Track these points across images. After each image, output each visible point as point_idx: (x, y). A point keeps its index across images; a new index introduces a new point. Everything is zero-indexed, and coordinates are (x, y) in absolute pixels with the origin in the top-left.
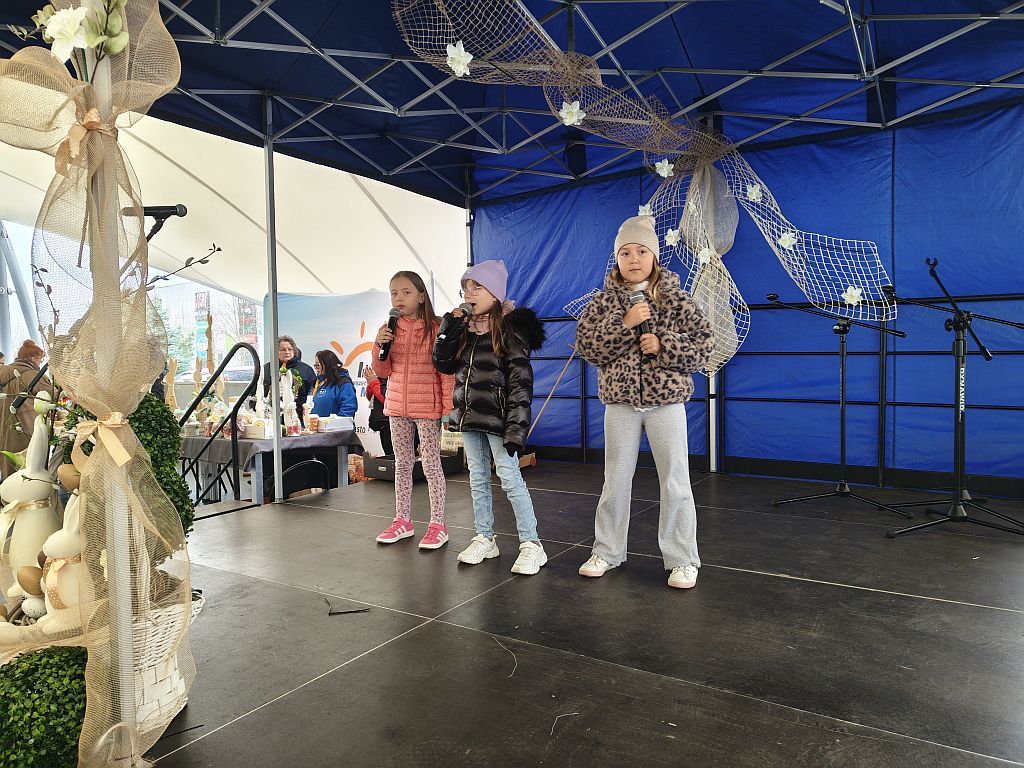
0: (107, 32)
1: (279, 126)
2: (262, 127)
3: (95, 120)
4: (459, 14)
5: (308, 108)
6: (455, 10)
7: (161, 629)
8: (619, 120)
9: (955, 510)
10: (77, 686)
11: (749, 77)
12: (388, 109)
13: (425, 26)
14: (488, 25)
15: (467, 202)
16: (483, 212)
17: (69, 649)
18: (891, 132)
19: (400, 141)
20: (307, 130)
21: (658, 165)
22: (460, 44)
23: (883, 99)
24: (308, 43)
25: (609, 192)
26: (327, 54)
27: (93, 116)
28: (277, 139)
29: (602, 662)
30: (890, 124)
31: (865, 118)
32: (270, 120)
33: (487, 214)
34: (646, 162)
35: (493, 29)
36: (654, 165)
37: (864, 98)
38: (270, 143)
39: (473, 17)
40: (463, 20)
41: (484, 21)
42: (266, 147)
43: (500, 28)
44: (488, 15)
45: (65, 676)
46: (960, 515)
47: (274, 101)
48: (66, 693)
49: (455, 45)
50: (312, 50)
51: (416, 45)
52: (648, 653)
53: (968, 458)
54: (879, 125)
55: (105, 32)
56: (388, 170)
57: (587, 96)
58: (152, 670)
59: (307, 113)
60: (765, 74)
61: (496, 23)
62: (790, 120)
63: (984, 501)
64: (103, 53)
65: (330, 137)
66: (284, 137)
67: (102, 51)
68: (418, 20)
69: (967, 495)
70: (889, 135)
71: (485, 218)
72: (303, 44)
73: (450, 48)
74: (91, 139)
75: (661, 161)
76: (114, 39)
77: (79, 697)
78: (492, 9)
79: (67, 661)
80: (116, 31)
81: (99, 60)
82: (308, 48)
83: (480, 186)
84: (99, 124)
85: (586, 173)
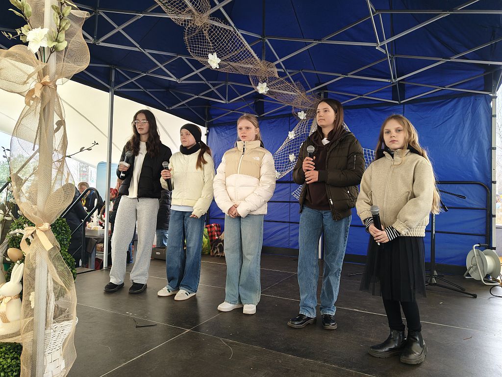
0: (57, 40)
1: (117, 82)
2: (109, 83)
3: (48, 81)
4: (216, 41)
5: (133, 75)
6: (214, 39)
7: (57, 334)
8: (283, 92)
9: (431, 280)
10: (14, 363)
11: (342, 77)
12: (174, 79)
13: (198, 44)
14: (229, 47)
15: (206, 124)
16: (213, 129)
17: (10, 344)
18: (402, 106)
19: (176, 93)
20: (132, 85)
21: (299, 113)
22: (215, 54)
23: (399, 91)
24: (138, 46)
25: (275, 124)
26: (147, 52)
27: (47, 79)
28: (116, 89)
29: (274, 352)
30: (402, 102)
31: (391, 99)
32: (113, 80)
33: (215, 130)
34: (293, 111)
35: (231, 48)
36: (297, 113)
37: (391, 89)
38: (113, 91)
39: (222, 42)
40: (217, 43)
41: (227, 44)
42: (110, 93)
43: (234, 48)
44: (229, 42)
45: (8, 358)
46: (433, 282)
47: (116, 70)
48: (9, 367)
49: (212, 54)
50: (140, 49)
51: (193, 52)
52: (295, 348)
53: (436, 255)
54: (397, 102)
55: (56, 40)
56: (169, 107)
57: (269, 80)
58: (50, 355)
59: (132, 78)
60: (349, 76)
61: (232, 46)
62: (359, 97)
63: (443, 276)
64: (54, 50)
65: (142, 89)
66: (120, 88)
67: (54, 49)
68: (195, 41)
69: (436, 273)
70: (402, 107)
71: (214, 132)
72: (136, 47)
73: (210, 55)
74: (44, 90)
75: (300, 112)
76: (60, 44)
77: (15, 369)
78: (231, 40)
79: (9, 350)
80: (61, 40)
81: (51, 53)
82: (138, 48)
83: (213, 117)
84: (49, 83)
85: (264, 114)
